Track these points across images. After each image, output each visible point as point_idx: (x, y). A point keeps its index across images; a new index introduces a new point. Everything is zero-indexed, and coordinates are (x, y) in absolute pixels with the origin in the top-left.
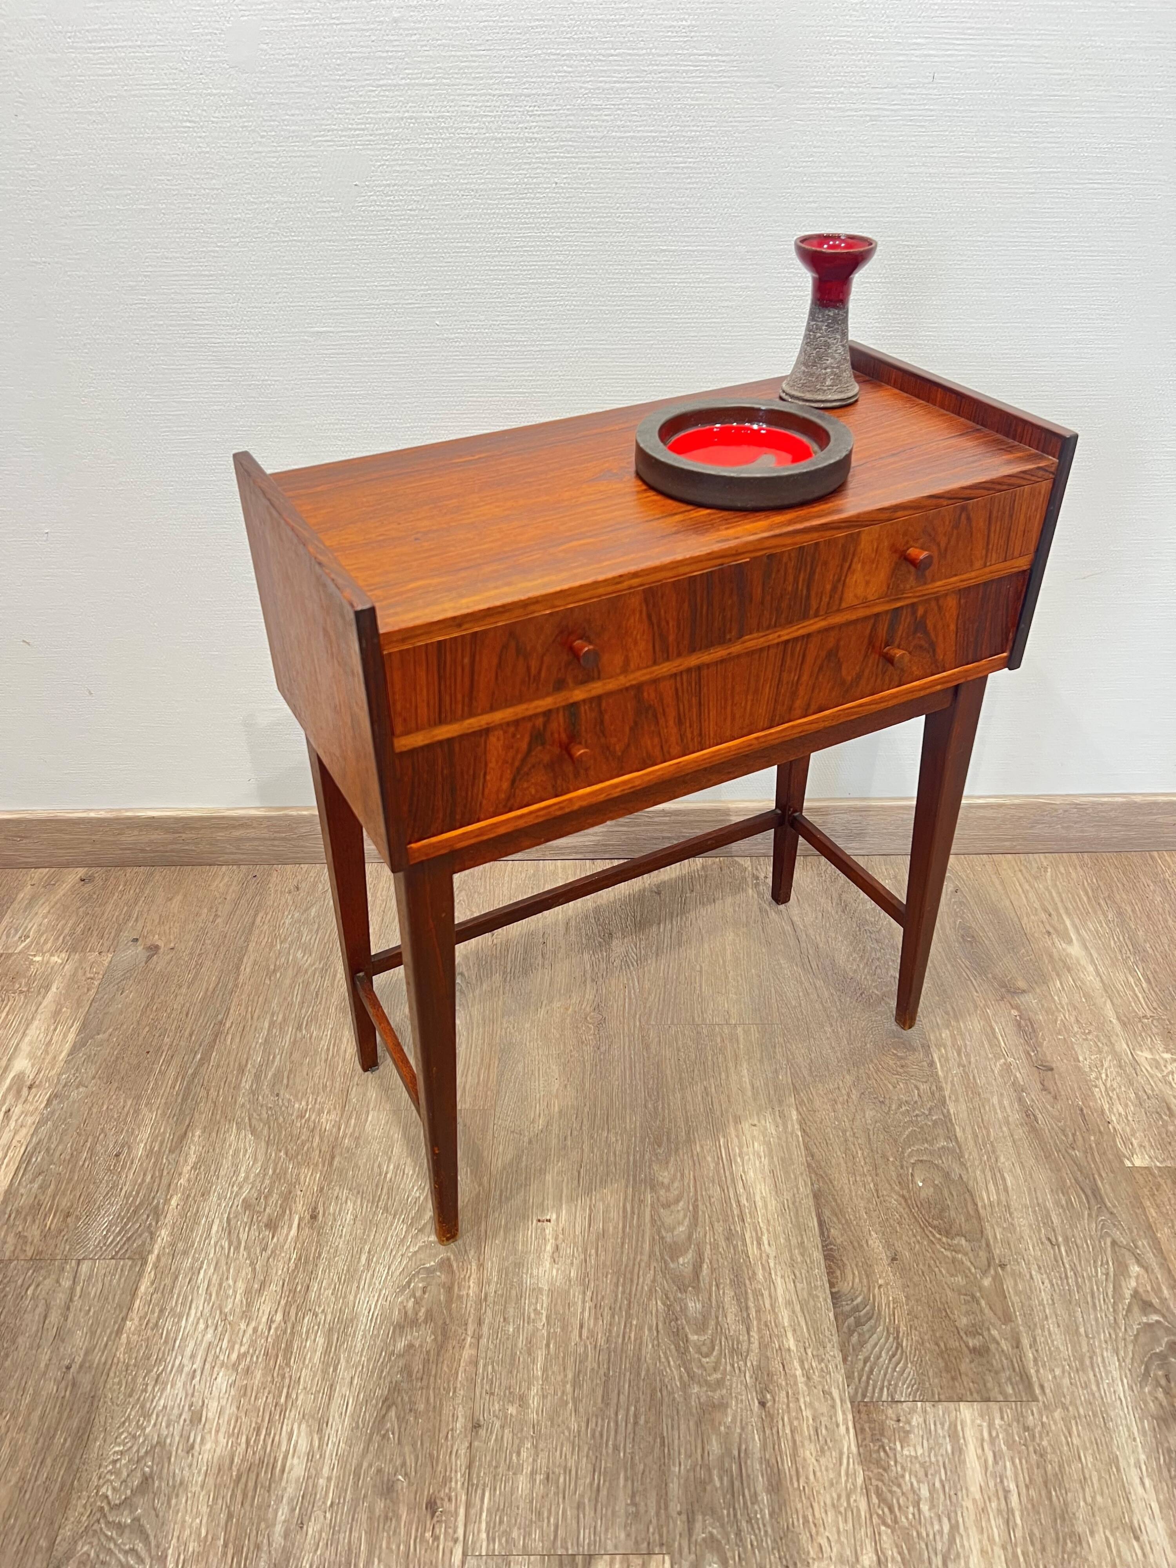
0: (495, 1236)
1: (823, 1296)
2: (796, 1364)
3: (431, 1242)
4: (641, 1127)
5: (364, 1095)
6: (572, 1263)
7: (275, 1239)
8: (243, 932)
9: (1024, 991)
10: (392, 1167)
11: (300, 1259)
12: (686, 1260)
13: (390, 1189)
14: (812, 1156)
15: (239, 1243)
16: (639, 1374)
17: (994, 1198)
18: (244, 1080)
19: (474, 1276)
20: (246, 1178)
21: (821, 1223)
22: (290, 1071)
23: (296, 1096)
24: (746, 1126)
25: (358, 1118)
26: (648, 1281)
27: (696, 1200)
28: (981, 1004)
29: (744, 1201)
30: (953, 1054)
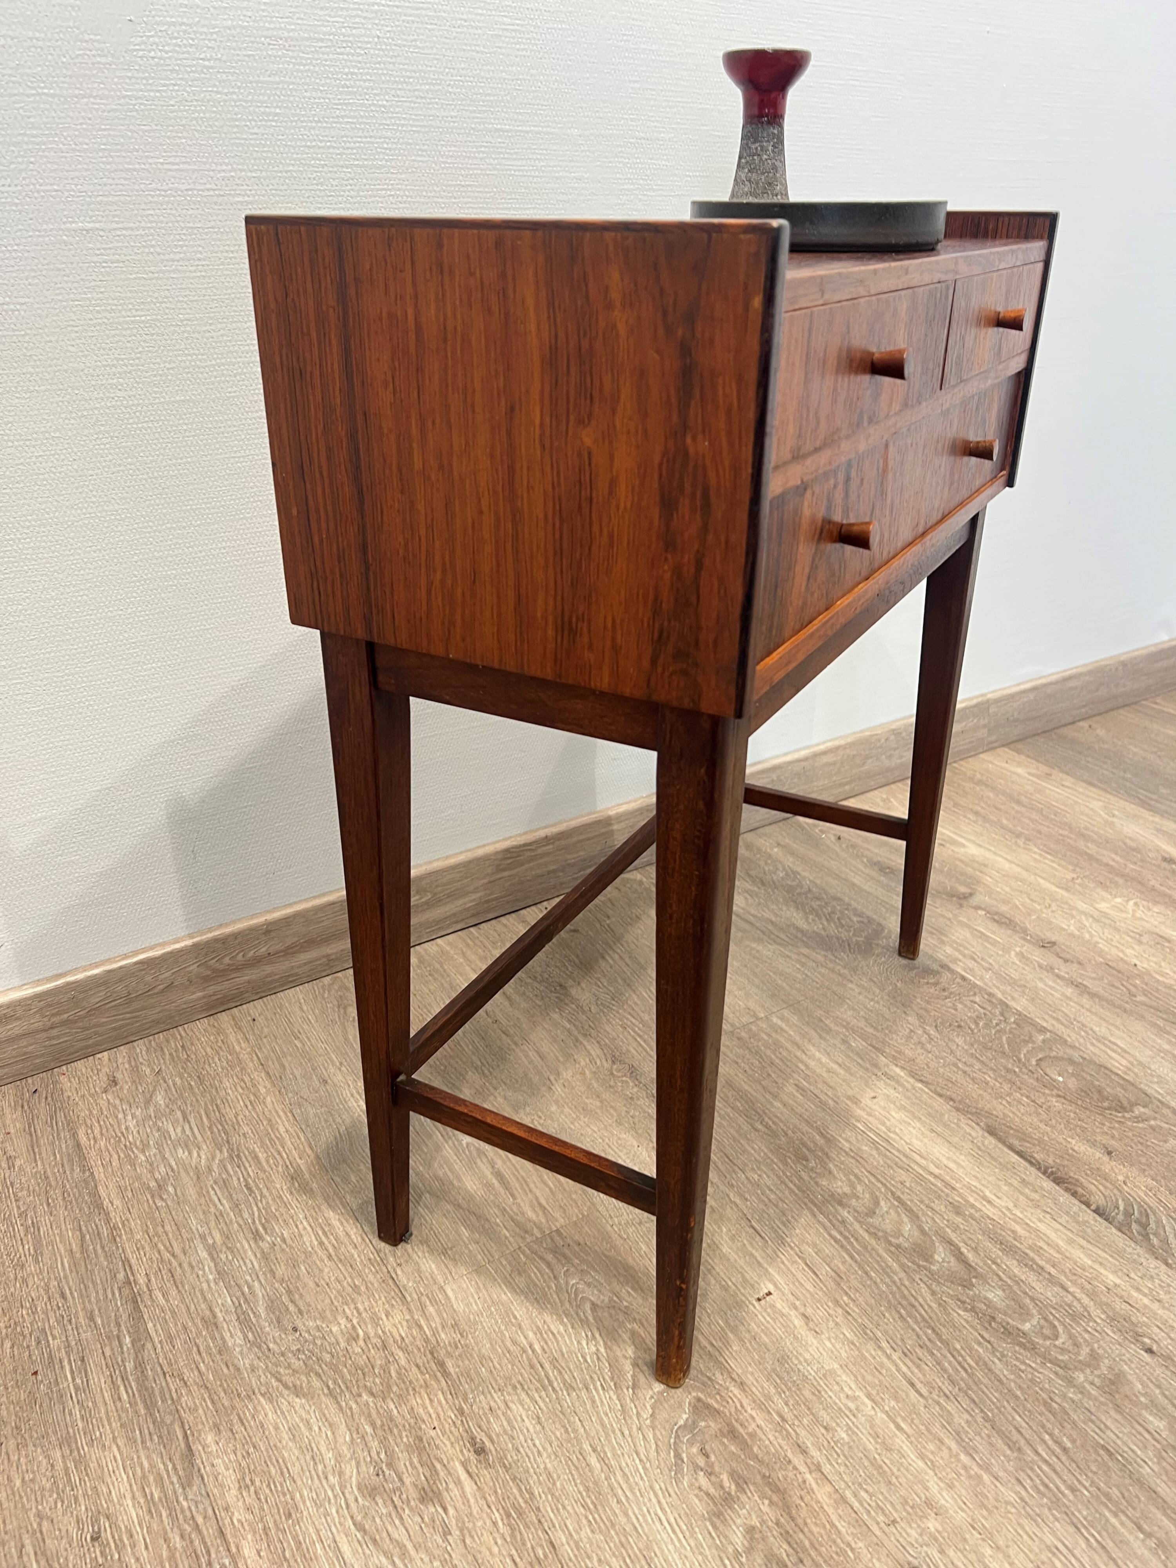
0: (727, 1344)
1: (1089, 1216)
2: (1135, 1294)
3: (661, 1393)
4: (771, 1151)
5: (419, 1271)
6: (837, 1324)
7: (451, 1511)
8: (71, 1161)
9: (971, 895)
10: (531, 1335)
11: (509, 1515)
12: (940, 1254)
13: (554, 1362)
14: (951, 1099)
15: (402, 1546)
16: (1017, 1398)
17: (1124, 1062)
18: (227, 1336)
19: (745, 1402)
20: (339, 1457)
21: (1020, 1154)
22: (289, 1292)
23: (323, 1318)
24: (866, 1101)
25: (434, 1301)
26: (929, 1297)
27: (893, 1193)
28: (951, 916)
29: (936, 1171)
30: (971, 964)
